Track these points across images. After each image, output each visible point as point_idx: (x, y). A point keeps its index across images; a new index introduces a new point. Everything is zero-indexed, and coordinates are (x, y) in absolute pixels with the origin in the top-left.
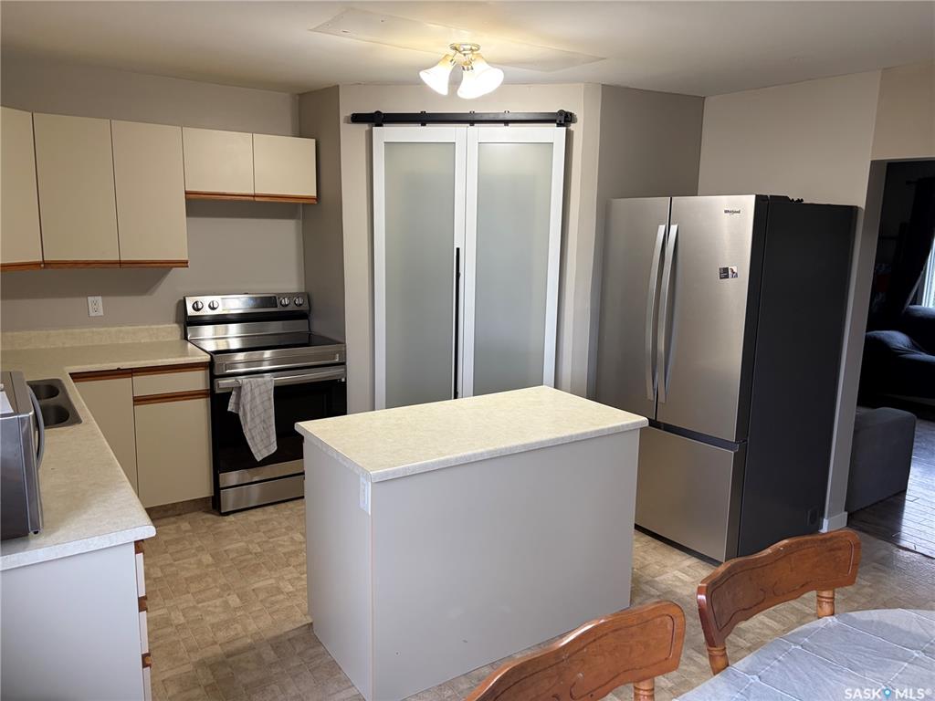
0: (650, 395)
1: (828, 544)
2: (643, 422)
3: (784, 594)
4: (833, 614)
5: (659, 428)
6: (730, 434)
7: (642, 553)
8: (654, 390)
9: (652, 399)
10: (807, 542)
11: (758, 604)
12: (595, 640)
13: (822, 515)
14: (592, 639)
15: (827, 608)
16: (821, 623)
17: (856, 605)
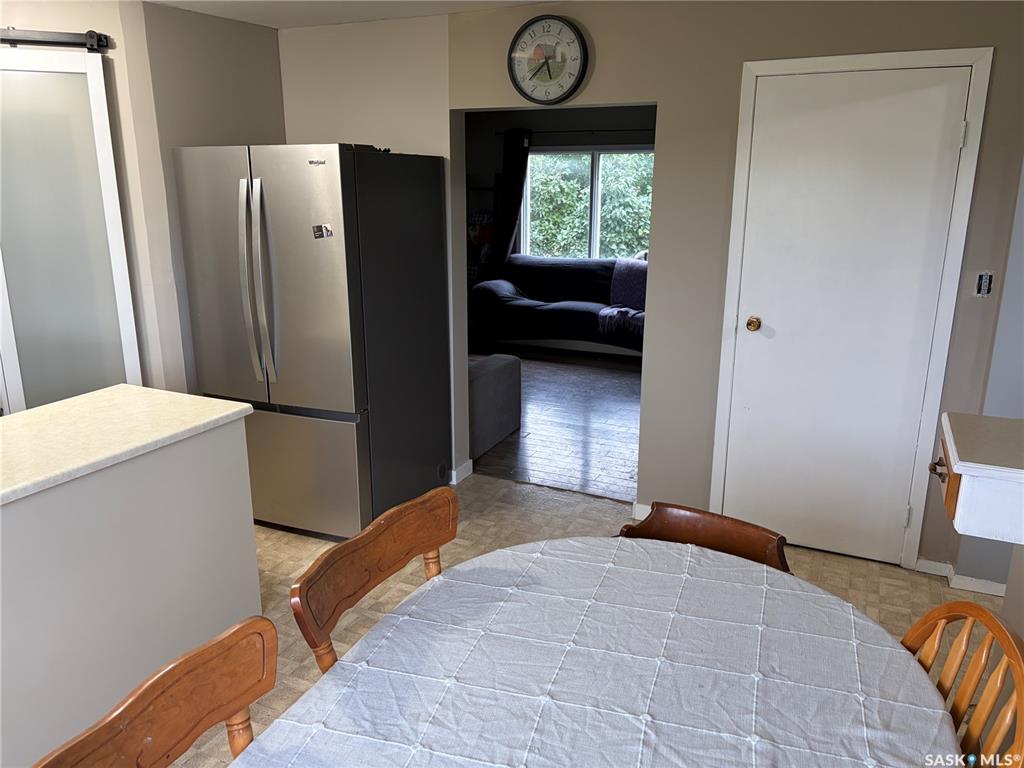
0: (260, 377)
1: (428, 505)
2: (246, 410)
3: (390, 567)
4: (440, 572)
5: (275, 411)
6: (350, 406)
7: (273, 552)
8: (262, 369)
9: (262, 380)
10: (406, 508)
11: (363, 586)
12: (163, 692)
13: (450, 468)
14: (159, 692)
15: (433, 568)
16: (428, 586)
17: (483, 547)
